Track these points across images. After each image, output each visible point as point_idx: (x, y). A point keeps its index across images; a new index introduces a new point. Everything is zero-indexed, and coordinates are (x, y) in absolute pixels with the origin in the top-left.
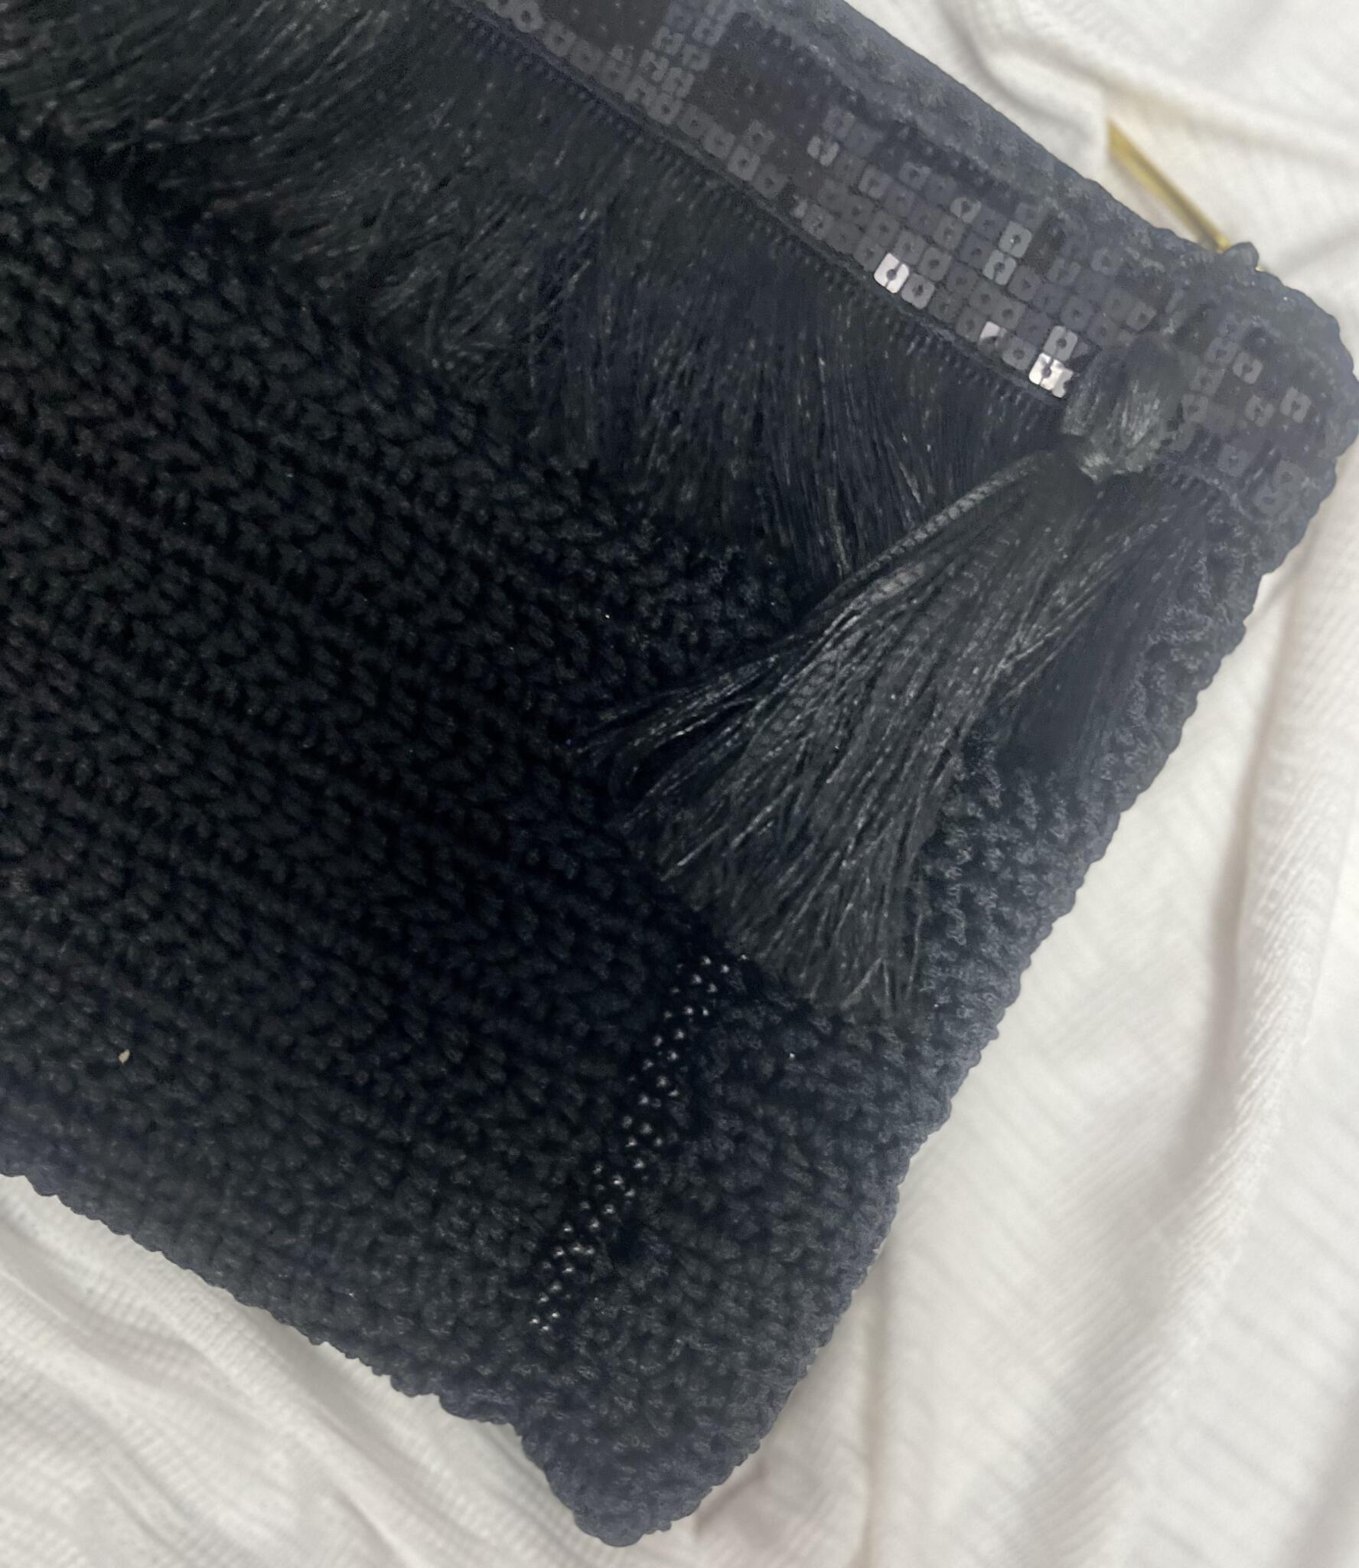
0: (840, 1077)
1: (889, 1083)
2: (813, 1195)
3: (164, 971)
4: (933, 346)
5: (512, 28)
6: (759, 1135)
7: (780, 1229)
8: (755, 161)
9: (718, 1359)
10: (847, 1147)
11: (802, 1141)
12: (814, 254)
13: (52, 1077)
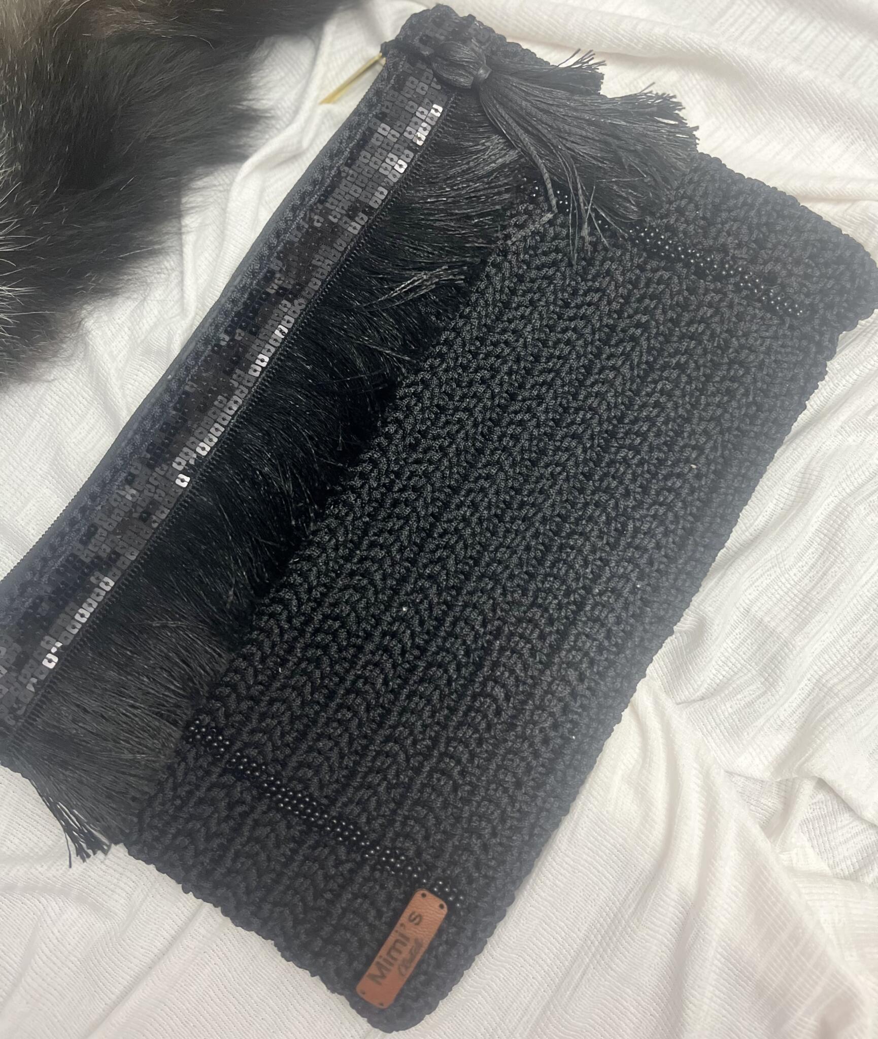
0: (705, 195)
1: (708, 177)
2: (752, 206)
3: (660, 450)
4: (421, 162)
5: (304, 310)
6: (727, 226)
7: (764, 219)
8: (354, 224)
9: (814, 246)
10: (733, 193)
11: (730, 211)
12: (387, 204)
13: (702, 494)
